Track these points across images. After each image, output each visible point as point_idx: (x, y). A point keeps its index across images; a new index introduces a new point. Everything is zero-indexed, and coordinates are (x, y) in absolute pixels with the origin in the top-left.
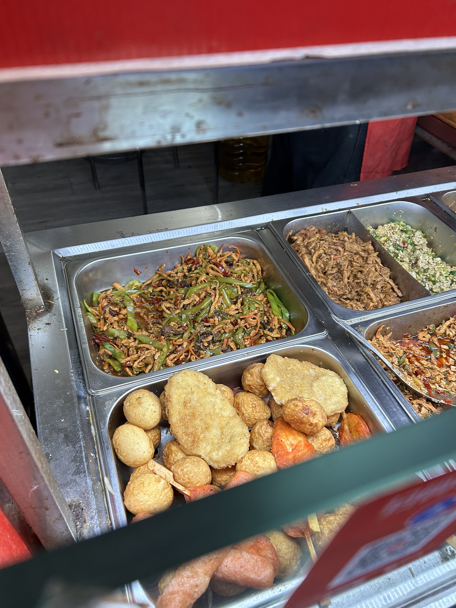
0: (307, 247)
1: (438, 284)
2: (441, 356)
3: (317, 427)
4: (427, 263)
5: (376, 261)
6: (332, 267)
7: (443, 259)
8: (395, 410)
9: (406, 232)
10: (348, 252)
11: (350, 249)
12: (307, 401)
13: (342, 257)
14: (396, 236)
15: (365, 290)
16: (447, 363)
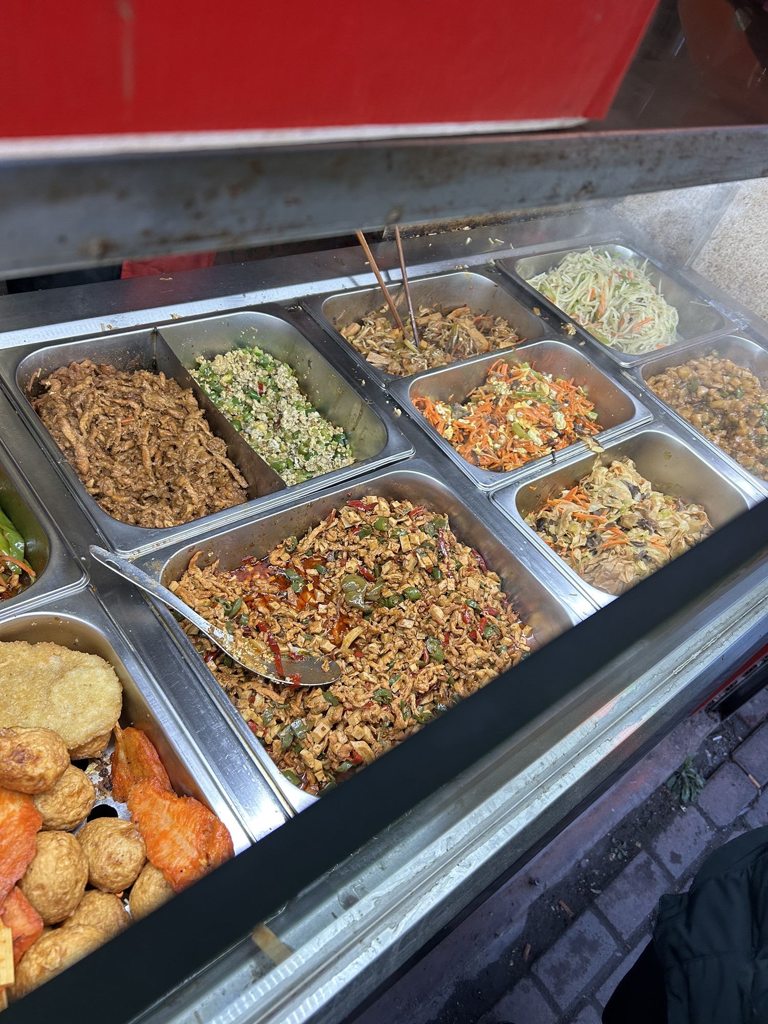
0: (69, 402)
1: (313, 459)
2: (305, 589)
3: (45, 780)
4: (297, 422)
5: (198, 426)
6: (122, 439)
7: (322, 412)
8: (202, 712)
9: (264, 366)
10: (150, 411)
11: (152, 404)
12: (24, 734)
13: (139, 421)
14: (247, 374)
15: (179, 482)
16: (312, 600)
